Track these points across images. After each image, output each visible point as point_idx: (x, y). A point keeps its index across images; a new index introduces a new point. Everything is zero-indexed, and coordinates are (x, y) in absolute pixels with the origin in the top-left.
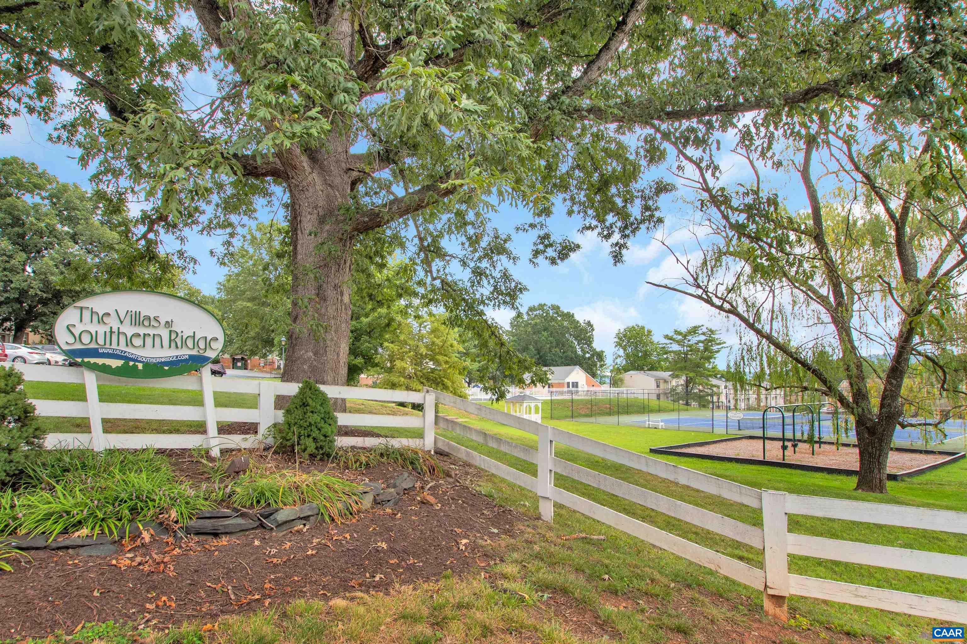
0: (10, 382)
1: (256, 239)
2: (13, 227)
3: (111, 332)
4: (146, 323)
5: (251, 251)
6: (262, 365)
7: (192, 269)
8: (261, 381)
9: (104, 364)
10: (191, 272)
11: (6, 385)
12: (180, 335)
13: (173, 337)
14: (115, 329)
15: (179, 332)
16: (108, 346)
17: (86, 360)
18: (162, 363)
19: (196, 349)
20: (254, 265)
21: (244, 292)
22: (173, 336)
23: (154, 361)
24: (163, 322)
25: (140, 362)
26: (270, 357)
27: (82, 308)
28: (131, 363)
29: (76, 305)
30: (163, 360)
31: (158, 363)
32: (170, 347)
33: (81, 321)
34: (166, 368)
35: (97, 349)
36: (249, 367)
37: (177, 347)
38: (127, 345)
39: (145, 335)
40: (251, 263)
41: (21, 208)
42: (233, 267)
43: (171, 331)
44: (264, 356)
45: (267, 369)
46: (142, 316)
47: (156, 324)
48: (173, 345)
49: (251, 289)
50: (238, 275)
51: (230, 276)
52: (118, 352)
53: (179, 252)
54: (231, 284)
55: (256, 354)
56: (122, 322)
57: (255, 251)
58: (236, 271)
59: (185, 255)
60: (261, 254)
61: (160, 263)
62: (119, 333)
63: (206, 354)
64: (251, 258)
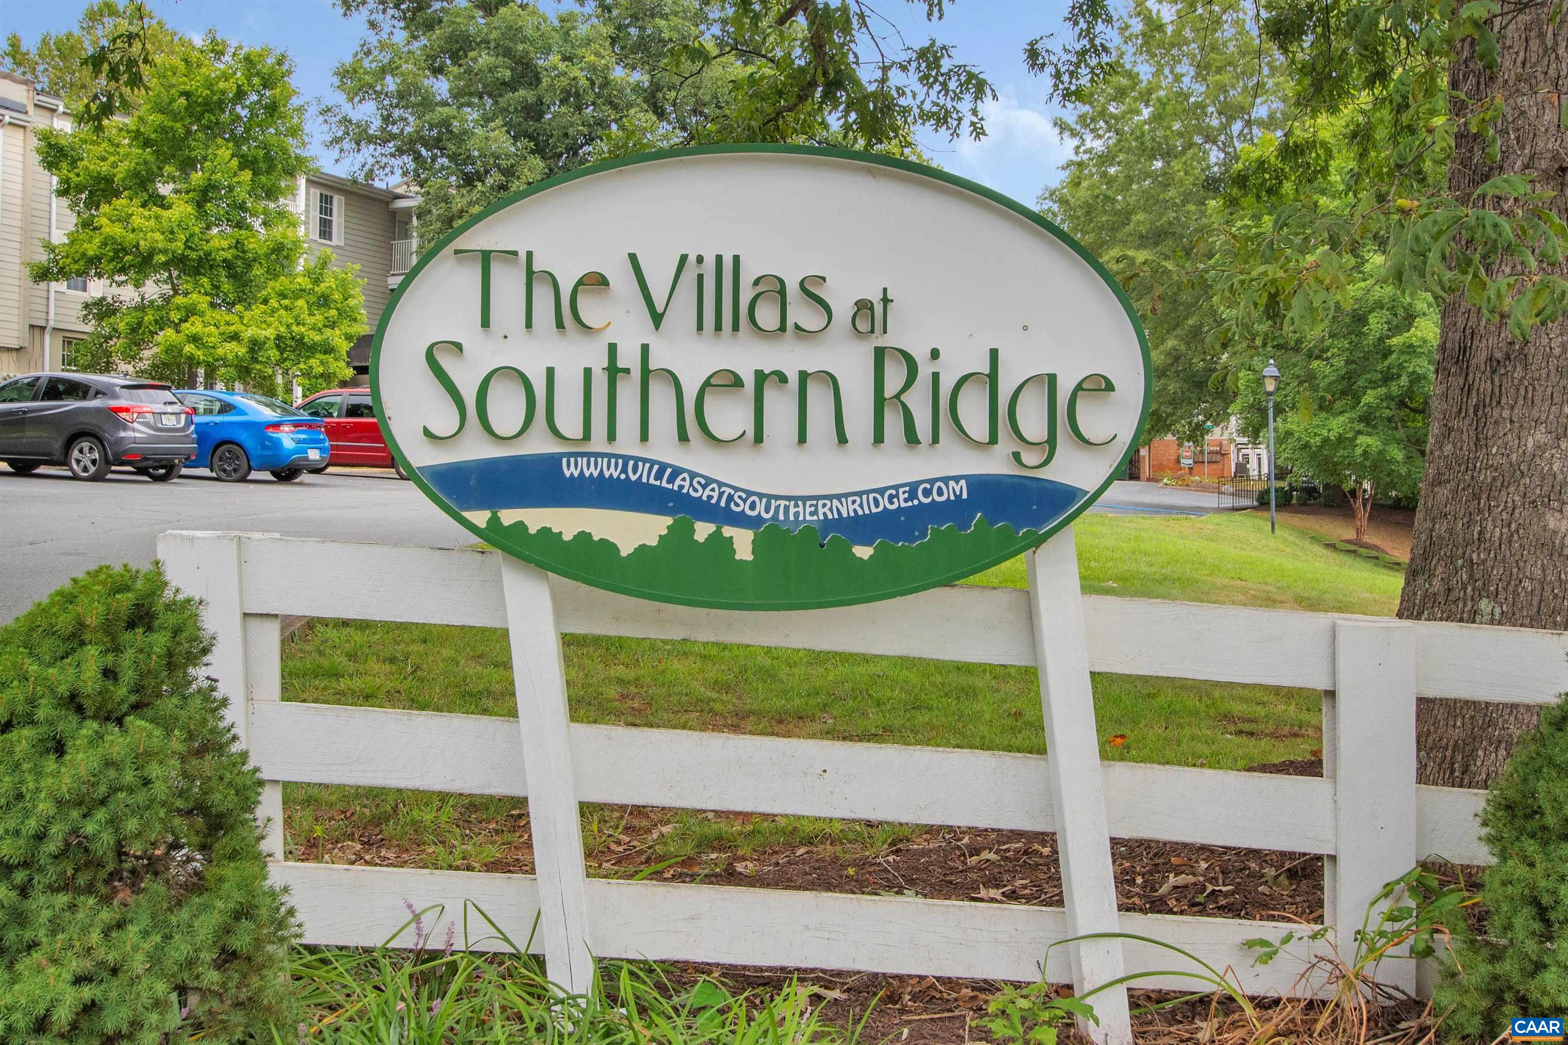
0: (127, 659)
1: (1160, 28)
2: (514, 90)
3: (614, 371)
4: (767, 317)
5: (1145, 71)
6: (1186, 462)
7: (969, 118)
8: (1344, 621)
9: (583, 537)
10: (965, 128)
11: (109, 674)
12: (925, 370)
13: (890, 389)
14: (629, 358)
15: (920, 354)
16: (598, 443)
17: (508, 517)
18: (839, 524)
19: (1006, 445)
20: (1157, 118)
21: (1126, 215)
22: (894, 379)
23: (805, 513)
24: (843, 309)
25: (740, 520)
26: (1216, 435)
27: (486, 257)
28: (703, 530)
29: (461, 242)
30: (847, 509)
31: (828, 525)
32: (879, 438)
33: (485, 323)
34: (863, 552)
35: (554, 461)
36: (1145, 470)
37: (912, 438)
38: (683, 437)
39: (761, 378)
40: (1146, 113)
41: (529, 32)
42: (1088, 137)
43: (880, 354)
44: (1197, 433)
45: (1205, 476)
46: (746, 279)
47: (811, 319)
48: (893, 424)
49: (1150, 202)
50: (1105, 159)
51: (1080, 165)
52: (644, 475)
53: (923, 54)
54: (1083, 193)
55: (1167, 428)
56: (657, 319)
57: (1158, 73)
58: (1098, 145)
59: (946, 64)
60: (1178, 78)
61: (858, 103)
62: (646, 373)
63: (1050, 474)
64: (1146, 97)
